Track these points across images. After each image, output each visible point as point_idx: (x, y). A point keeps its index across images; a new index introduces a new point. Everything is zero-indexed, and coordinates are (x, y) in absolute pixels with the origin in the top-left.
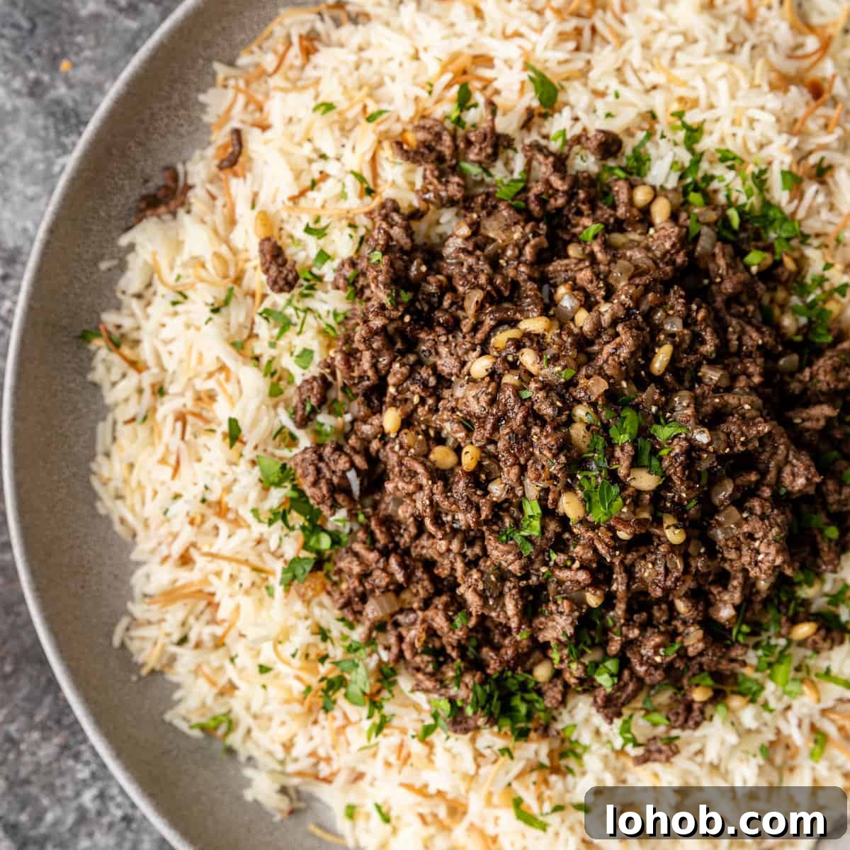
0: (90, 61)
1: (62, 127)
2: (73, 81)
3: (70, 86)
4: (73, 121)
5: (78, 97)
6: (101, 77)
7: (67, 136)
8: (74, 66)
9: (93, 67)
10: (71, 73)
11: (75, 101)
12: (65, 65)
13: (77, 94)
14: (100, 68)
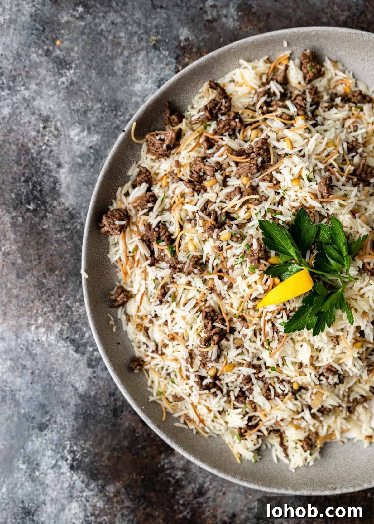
0: (68, 40)
1: (59, 67)
2: (62, 48)
3: (61, 51)
4: (64, 64)
5: (64, 54)
6: (72, 45)
7: (62, 70)
8: (62, 42)
9: (69, 42)
10: (61, 45)
11: (64, 56)
12: (58, 42)
13: (64, 53)
14: (72, 42)
